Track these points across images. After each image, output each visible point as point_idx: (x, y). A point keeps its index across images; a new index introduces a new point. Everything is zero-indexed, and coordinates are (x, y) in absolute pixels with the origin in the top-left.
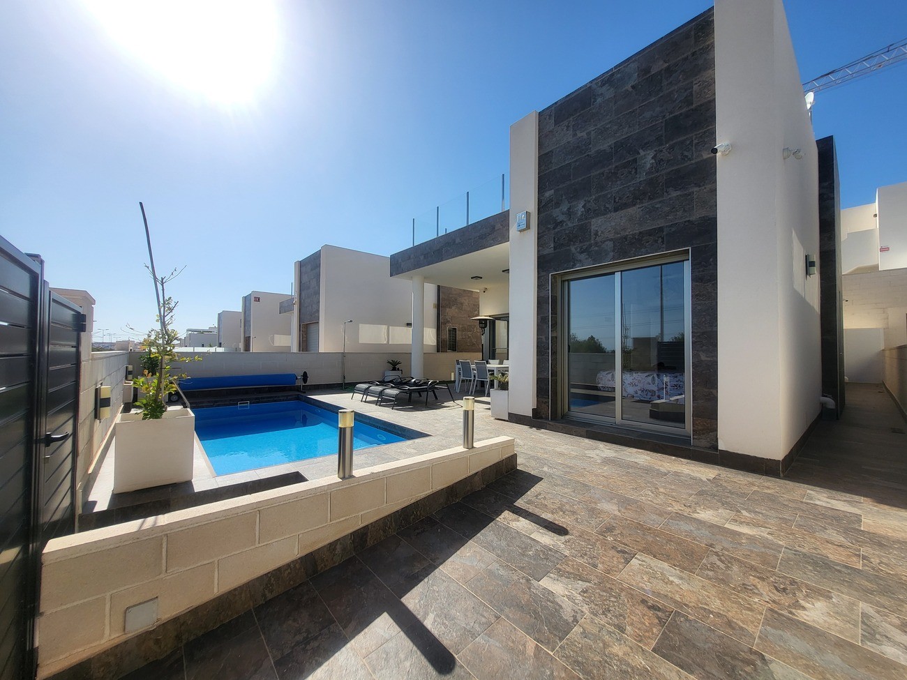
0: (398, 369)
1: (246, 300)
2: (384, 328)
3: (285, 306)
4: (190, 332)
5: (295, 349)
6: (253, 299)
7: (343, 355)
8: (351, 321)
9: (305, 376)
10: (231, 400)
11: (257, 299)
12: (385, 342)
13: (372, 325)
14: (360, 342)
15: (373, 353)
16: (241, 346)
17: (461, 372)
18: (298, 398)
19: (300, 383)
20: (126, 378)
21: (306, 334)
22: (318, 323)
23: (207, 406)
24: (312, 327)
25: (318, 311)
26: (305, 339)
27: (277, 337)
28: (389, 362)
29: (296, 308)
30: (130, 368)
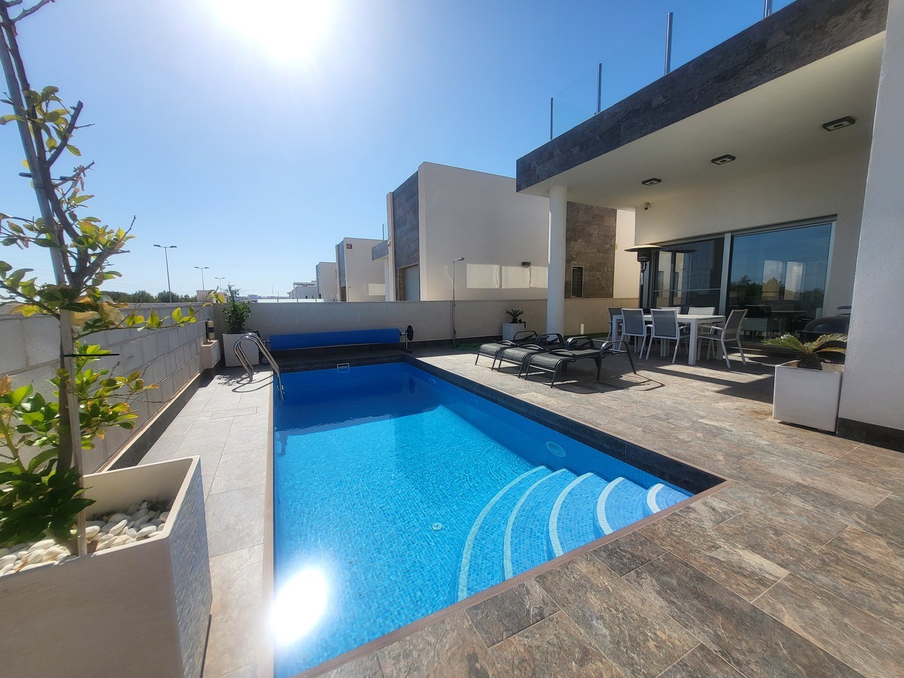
0: (520, 321)
1: (339, 248)
2: (496, 268)
3: (378, 251)
4: (296, 286)
5: (391, 297)
6: (345, 247)
7: (453, 303)
8: (463, 259)
9: (410, 331)
10: (328, 362)
11: (350, 246)
12: (497, 287)
13: (481, 265)
14: (468, 287)
15: (486, 300)
16: (338, 297)
17: (623, 325)
18: (403, 359)
19: (404, 339)
20: (208, 337)
21: (404, 281)
22: (418, 265)
23: (303, 370)
24: (410, 272)
25: (417, 250)
26: (402, 286)
27: (371, 286)
28: (508, 312)
29: (391, 250)
30: (211, 324)
